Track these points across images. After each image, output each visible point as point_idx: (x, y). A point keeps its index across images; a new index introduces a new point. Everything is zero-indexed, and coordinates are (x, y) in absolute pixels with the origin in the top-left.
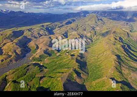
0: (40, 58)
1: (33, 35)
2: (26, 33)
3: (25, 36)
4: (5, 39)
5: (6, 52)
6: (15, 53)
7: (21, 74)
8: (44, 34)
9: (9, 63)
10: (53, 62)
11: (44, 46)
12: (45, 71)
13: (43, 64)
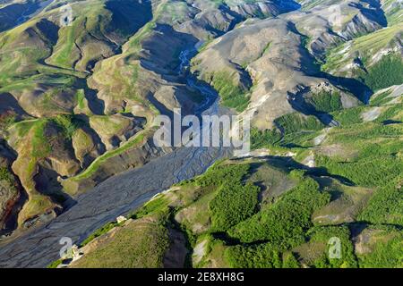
0: (278, 130)
1: (198, 16)
2: (165, 11)
3: (162, 21)
4: (83, 41)
5: (114, 102)
6: (157, 108)
7: (236, 203)
8: (247, 7)
9: (149, 154)
10: (371, 151)
11: (280, 70)
12: (356, 199)
13: (317, 159)
